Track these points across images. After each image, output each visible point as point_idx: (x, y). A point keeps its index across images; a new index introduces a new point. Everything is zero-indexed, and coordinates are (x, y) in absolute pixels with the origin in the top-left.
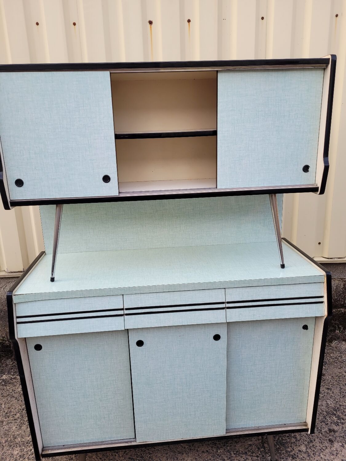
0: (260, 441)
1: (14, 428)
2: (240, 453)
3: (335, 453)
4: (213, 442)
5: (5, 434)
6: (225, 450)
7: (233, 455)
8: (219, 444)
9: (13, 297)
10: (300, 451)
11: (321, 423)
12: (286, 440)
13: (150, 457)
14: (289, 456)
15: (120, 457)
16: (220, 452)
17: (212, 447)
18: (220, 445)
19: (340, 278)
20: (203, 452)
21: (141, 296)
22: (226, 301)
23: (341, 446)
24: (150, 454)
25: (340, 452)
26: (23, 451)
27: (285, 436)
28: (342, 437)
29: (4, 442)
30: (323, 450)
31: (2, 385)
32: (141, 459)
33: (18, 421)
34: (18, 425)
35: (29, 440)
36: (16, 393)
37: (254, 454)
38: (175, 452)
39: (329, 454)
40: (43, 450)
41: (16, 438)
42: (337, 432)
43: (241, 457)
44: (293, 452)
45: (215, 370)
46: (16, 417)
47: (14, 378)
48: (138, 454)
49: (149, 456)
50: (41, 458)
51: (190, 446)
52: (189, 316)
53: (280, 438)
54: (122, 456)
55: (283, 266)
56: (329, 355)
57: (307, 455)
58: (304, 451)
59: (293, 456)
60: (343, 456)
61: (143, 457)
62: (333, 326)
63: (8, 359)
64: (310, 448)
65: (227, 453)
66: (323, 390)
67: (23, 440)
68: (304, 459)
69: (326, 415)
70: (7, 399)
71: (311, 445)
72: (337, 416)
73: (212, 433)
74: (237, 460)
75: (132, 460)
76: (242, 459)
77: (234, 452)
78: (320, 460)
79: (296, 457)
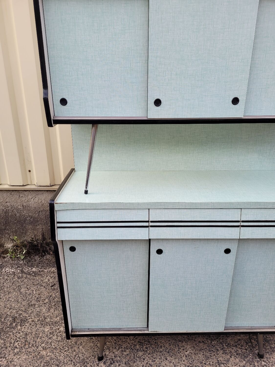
0: (248, 337)
1: (44, 310)
2: (231, 345)
5: (37, 315)
6: (218, 342)
7: (225, 347)
9: (55, 205)
12: (270, 338)
15: (131, 340)
16: (214, 343)
17: (207, 339)
18: (214, 338)
20: (200, 342)
21: (165, 211)
22: (241, 220)
26: (53, 329)
29: (37, 321)
31: (33, 276)
32: (148, 343)
33: (47, 305)
34: (47, 308)
35: (56, 321)
36: (44, 282)
37: (243, 348)
38: (176, 340)
40: (72, 331)
41: (46, 318)
43: (232, 349)
45: (222, 279)
46: (45, 302)
47: (42, 271)
48: (146, 339)
49: (155, 341)
50: (71, 338)
52: (206, 231)
54: (133, 339)
61: (150, 342)
63: (36, 255)
65: (220, 344)
67: (52, 320)
70: (37, 287)
73: (213, 329)
74: (229, 350)
75: (140, 343)
76: (233, 351)
77: (226, 344)
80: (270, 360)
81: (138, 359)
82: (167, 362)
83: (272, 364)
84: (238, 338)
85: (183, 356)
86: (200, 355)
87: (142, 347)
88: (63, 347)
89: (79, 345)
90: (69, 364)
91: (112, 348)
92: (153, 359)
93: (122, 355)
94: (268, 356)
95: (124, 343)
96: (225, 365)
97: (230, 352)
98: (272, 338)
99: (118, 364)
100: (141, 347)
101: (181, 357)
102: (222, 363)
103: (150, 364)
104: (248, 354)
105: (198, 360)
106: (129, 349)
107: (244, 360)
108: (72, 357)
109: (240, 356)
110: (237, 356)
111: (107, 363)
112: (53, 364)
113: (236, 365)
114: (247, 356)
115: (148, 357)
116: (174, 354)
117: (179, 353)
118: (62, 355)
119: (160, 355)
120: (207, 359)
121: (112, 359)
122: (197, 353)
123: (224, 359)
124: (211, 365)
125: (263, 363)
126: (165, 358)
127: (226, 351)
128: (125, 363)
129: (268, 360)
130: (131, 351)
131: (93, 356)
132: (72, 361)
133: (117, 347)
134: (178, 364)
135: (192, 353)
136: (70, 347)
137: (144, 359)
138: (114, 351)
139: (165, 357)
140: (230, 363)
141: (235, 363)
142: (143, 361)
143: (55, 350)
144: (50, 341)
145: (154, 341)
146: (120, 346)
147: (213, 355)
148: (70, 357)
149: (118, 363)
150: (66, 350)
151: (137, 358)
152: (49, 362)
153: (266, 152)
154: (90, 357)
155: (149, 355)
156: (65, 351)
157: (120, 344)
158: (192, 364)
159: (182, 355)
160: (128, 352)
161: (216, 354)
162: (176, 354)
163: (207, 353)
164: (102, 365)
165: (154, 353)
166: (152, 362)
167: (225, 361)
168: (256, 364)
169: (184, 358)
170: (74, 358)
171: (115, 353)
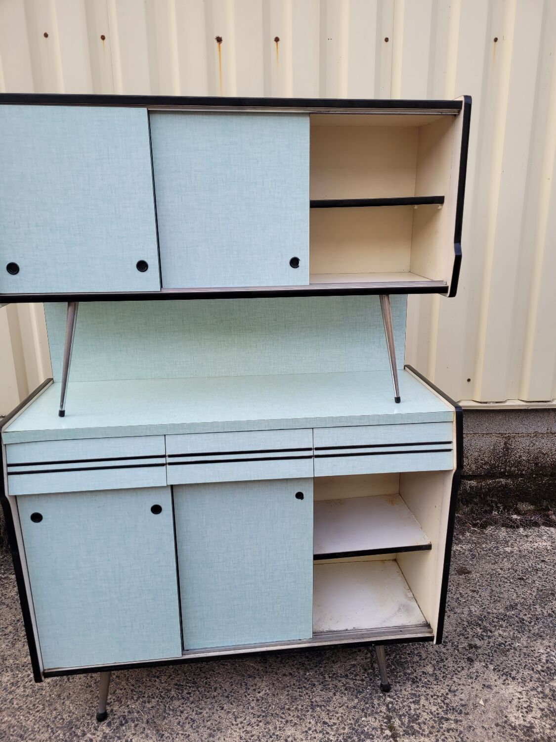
0: (369, 660)
1: (3, 646)
2: (338, 676)
3: (474, 676)
4: (300, 662)
6: (316, 672)
7: (327, 679)
8: (309, 664)
9: (3, 435)
10: (424, 673)
11: (458, 636)
12: (406, 658)
13: (206, 683)
14: (408, 679)
15: (162, 683)
16: (310, 675)
17: (298, 668)
19: (499, 433)
20: (285, 675)
21: (191, 437)
22: (314, 447)
23: (484, 666)
24: (207, 678)
25: (482, 675)
26: (17, 677)
27: (405, 653)
28: (486, 654)
30: (458, 671)
32: (192, 685)
33: (10, 637)
34: (9, 642)
35: (26, 662)
36: (8, 598)
37: (358, 678)
38: (243, 676)
39: (466, 677)
41: (6, 660)
42: (480, 648)
43: (340, 681)
44: (415, 675)
46: (7, 631)
47: (5, 578)
48: (190, 679)
49: (205, 681)
50: (43, 678)
51: (266, 668)
53: (398, 656)
54: (166, 681)
55: (398, 400)
56: (481, 545)
57: (434, 677)
58: (430, 673)
59: (413, 679)
60: (486, 679)
61: (196, 683)
62: (489, 505)
64: (439, 669)
65: (319, 675)
66: (466, 593)
67: (17, 662)
68: (430, 683)
69: (467, 626)
71: (441, 665)
72: (482, 627)
74: (332, 684)
75: (179, 687)
76: (340, 685)
77: (330, 675)
78: (452, 685)
79: (418, 680)
80: (401, 694)
81: (171, 713)
82: (222, 713)
83: (403, 700)
84: (353, 663)
85: (253, 700)
86: (281, 697)
87: (181, 692)
88: (34, 705)
89: (64, 699)
90: (42, 733)
91: (126, 698)
92: (199, 711)
93: (144, 708)
94: (398, 687)
95: (149, 689)
96: (323, 707)
97: (334, 686)
98: (409, 659)
99: (133, 725)
100: (179, 693)
101: (249, 703)
102: (318, 706)
103: (192, 719)
104: (364, 688)
105: (278, 704)
106: (157, 697)
107: (357, 697)
108: (48, 721)
109: (350, 691)
110: (346, 692)
111: (114, 725)
112: (12, 735)
113: (342, 706)
114: (363, 690)
115: (190, 708)
116: (237, 699)
117: (246, 696)
118: (31, 718)
119: (212, 703)
120: (293, 702)
121: (124, 717)
122: (277, 694)
123: (323, 698)
124: (298, 711)
125: (388, 699)
126: (220, 707)
127: (329, 685)
128: (148, 722)
129: (396, 694)
130: (160, 701)
131: (88, 714)
132: (48, 726)
133: (134, 696)
134: (242, 715)
135: (268, 694)
136: (47, 704)
137: (182, 712)
138: (129, 703)
139: (221, 705)
140: (332, 704)
141: (340, 704)
142: (180, 716)
143: (18, 711)
144: (11, 697)
145: (203, 681)
146: (141, 695)
147: (305, 695)
148: (45, 720)
149: (134, 722)
150: (38, 709)
151: (169, 711)
152: (5, 732)
153: (374, 342)
154: (83, 716)
155: (193, 705)
156: (38, 711)
157: (140, 692)
159: (251, 699)
160: (155, 704)
161: (309, 692)
162: (240, 699)
163: (295, 693)
164: (104, 728)
165: (202, 700)
166: (197, 716)
167: (323, 701)
168: (376, 702)
169: (253, 704)
170: (54, 721)
171: (130, 706)
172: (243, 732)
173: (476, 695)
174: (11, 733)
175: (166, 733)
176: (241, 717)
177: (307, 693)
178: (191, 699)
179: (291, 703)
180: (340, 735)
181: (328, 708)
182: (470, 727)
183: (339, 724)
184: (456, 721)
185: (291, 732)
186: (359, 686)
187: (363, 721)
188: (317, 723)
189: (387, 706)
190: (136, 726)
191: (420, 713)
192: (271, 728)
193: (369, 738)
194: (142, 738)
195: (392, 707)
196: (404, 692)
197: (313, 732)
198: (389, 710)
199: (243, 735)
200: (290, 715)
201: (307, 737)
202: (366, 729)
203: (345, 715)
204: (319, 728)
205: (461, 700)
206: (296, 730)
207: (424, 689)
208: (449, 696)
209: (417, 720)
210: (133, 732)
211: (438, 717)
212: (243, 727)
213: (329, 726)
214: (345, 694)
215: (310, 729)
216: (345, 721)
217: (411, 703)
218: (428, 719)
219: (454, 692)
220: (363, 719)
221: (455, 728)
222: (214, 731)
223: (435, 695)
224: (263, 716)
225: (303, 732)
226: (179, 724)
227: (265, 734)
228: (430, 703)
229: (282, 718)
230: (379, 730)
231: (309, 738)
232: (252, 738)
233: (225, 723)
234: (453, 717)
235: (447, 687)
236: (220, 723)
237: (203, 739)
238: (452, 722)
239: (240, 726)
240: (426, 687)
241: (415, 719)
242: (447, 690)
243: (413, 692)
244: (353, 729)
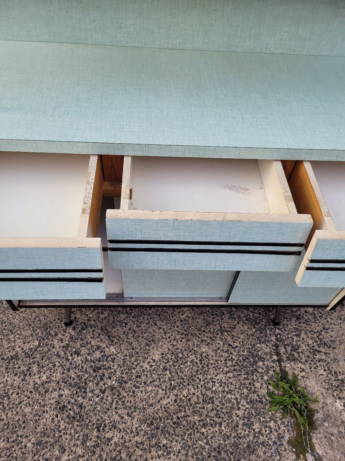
2: (242, 308)
7: (234, 310)
10: (306, 312)
14: (293, 316)
37: (257, 311)
39: (337, 318)
40: (20, 302)
43: (242, 312)
44: (299, 313)
57: (313, 316)
58: (310, 312)
59: (297, 316)
64: (318, 310)
68: (310, 321)
74: (237, 314)
76: (243, 315)
78: (326, 324)
79: (301, 317)
80: (287, 328)
81: (118, 324)
82: (155, 328)
83: (288, 333)
85: (178, 321)
86: (199, 320)
90: (26, 330)
92: (139, 324)
93: (98, 318)
94: (285, 322)
96: (229, 332)
97: (238, 316)
99: (91, 330)
101: (175, 322)
102: (225, 331)
103: (133, 330)
104: (261, 320)
105: (196, 326)
106: (108, 311)
107: (255, 327)
108: (30, 321)
109: (250, 321)
110: (247, 322)
111: (77, 329)
112: (4, 329)
113: (243, 333)
114: (259, 322)
115: (132, 321)
116: (166, 318)
117: (173, 316)
118: (17, 317)
119: (148, 319)
120: (207, 325)
121: (85, 323)
122: (196, 318)
123: (230, 325)
124: (211, 333)
125: (278, 331)
126: (154, 323)
127: (234, 314)
128: (102, 329)
129: (284, 328)
130: (110, 313)
131: (58, 319)
132: (30, 325)
134: (170, 331)
135: (189, 317)
137: (126, 324)
138: (87, 313)
140: (236, 330)
141: (242, 331)
142: (125, 327)
143: (7, 310)
147: (216, 320)
148: (27, 320)
149: (92, 328)
151: (117, 322)
154: (55, 320)
155: (134, 319)
158: (188, 331)
159: (177, 319)
160: (107, 315)
161: (220, 319)
162: (168, 318)
163: (209, 318)
164: (71, 331)
165: (141, 316)
166: (137, 328)
167: (230, 327)
168: (268, 332)
169: (178, 323)
170: (34, 322)
171: (89, 315)
172: (171, 345)
173: (343, 334)
174: (4, 327)
175: (115, 339)
176: (169, 333)
177: (218, 320)
178: (133, 314)
179: (206, 326)
180: (240, 356)
181: (233, 333)
182: (336, 359)
183: (240, 348)
184: (326, 354)
185: (205, 349)
186: (257, 318)
187: (258, 347)
188: (224, 344)
189: (276, 336)
190: (93, 331)
191: (300, 345)
192: (190, 344)
193: (261, 361)
194: (98, 341)
195: (280, 337)
196: (289, 326)
197: (221, 351)
198: (277, 339)
199: (171, 348)
200: (205, 336)
201: (217, 355)
202: (259, 353)
203: (245, 340)
204: (225, 349)
205: (331, 337)
206: (209, 349)
207: (304, 325)
208: (323, 333)
209: (297, 350)
210: (91, 336)
211: (313, 349)
212: (171, 342)
213: (233, 348)
214: (246, 324)
215: (219, 348)
216: (245, 345)
217: (294, 335)
218: (305, 350)
219: (327, 329)
220: (258, 345)
221: (324, 359)
222: (150, 341)
223: (312, 331)
224: (185, 335)
225: (214, 351)
226: (124, 333)
227: (186, 349)
228: (308, 337)
229: (199, 337)
230: (269, 355)
231: (218, 356)
232: (177, 351)
233: (158, 336)
234: (324, 351)
235: (322, 325)
236: (154, 335)
237: (142, 346)
238: (323, 354)
239: (168, 339)
240: (307, 324)
241: (295, 348)
242: (321, 328)
243: (296, 327)
244: (251, 352)
